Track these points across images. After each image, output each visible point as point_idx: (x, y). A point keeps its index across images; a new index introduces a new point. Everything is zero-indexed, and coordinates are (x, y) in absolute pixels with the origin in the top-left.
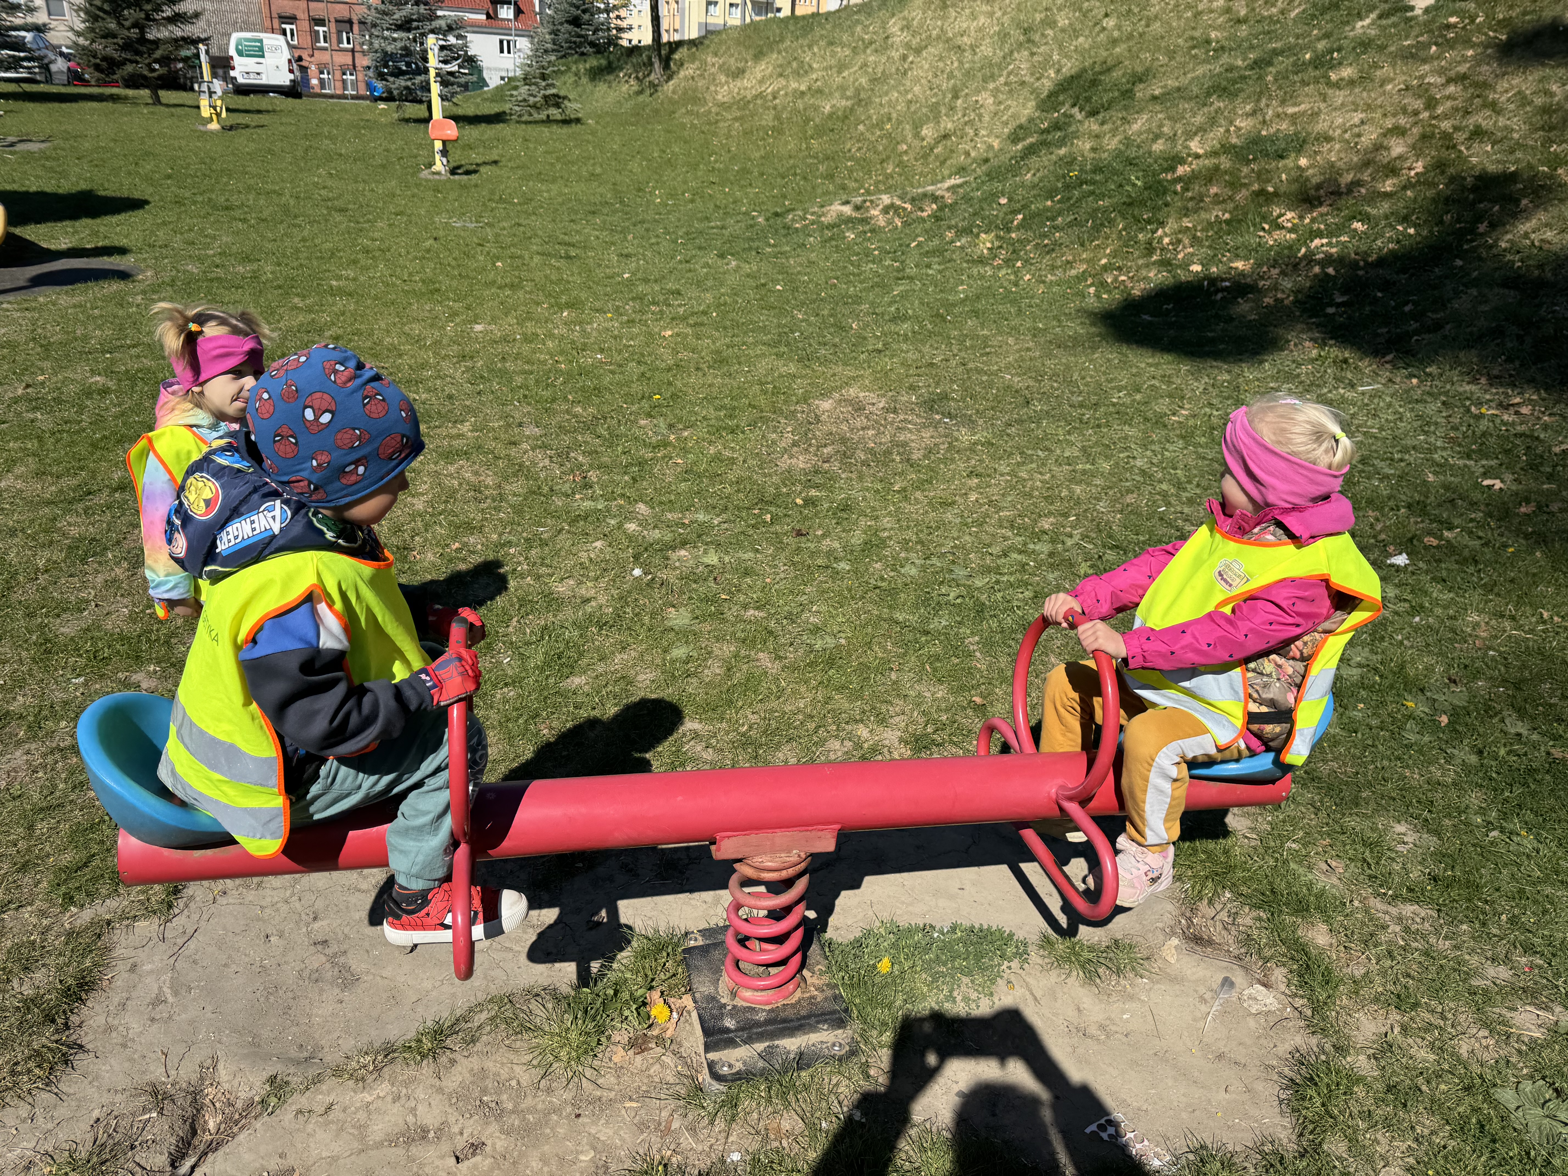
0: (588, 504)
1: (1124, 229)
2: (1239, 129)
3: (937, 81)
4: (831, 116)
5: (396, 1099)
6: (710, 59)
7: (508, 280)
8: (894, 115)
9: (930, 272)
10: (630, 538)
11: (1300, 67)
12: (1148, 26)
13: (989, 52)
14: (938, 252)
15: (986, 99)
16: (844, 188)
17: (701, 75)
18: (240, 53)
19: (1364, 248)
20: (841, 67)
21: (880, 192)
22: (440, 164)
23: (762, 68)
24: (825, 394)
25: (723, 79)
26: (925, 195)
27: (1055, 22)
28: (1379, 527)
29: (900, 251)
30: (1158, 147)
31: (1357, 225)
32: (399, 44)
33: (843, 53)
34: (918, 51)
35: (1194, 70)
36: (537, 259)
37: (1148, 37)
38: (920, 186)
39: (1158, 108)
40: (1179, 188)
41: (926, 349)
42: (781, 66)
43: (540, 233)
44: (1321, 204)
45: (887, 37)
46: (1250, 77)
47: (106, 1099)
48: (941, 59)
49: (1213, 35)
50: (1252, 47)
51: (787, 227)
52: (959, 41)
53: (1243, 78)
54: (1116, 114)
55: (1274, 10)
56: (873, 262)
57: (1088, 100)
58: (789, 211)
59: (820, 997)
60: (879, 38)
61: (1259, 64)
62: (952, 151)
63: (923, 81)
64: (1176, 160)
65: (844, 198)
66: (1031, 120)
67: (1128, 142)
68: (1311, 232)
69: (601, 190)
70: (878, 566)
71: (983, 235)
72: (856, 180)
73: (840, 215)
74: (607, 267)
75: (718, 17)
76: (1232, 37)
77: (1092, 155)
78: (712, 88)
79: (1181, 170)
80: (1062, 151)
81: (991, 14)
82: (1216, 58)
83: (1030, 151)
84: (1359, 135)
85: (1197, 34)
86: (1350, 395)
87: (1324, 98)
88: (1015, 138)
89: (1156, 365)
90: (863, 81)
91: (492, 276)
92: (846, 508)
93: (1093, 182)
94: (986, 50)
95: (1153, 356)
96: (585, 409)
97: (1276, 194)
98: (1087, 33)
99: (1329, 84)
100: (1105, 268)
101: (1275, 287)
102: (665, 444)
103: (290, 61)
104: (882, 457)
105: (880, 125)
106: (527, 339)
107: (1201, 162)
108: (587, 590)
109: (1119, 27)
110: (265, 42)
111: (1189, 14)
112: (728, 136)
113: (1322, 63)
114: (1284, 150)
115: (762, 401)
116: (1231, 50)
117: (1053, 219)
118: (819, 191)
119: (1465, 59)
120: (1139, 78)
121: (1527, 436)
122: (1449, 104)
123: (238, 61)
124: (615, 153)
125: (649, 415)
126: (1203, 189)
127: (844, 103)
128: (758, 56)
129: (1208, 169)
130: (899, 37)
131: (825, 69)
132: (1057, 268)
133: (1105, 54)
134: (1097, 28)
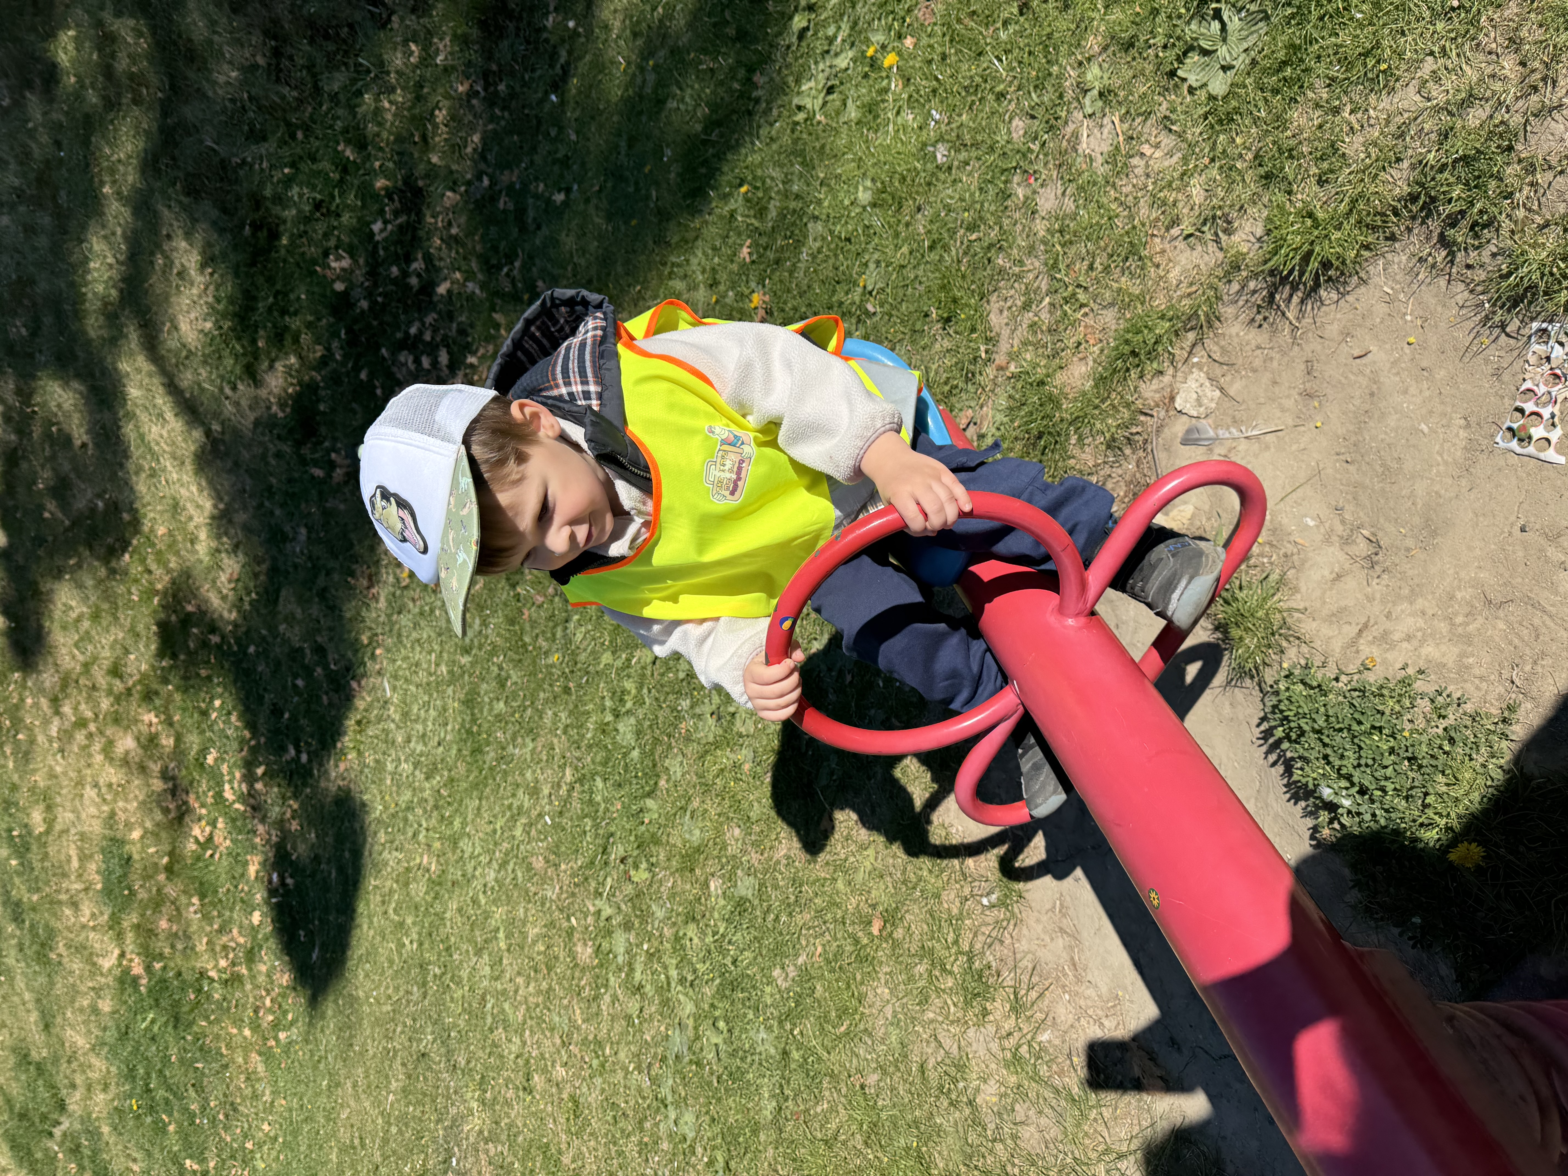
1: (207, 1018)
2: (93, 915)
11: (26, 868)
19: (235, 745)
30: (107, 1005)
31: (210, 760)
35: (19, 992)
40: (158, 966)
44: (185, 803)
46: (32, 921)
53: (32, 927)
54: (64, 1073)
57: (44, 1118)
61: (18, 915)
64: (125, 978)
67: (96, 1046)
68: (217, 803)
77: (113, 1087)
79: (138, 969)
80: (106, 1129)
87: (63, 833)
89: (370, 917)
93: (147, 1075)
95: (360, 926)
97: (171, 853)
99: (47, 832)
100: (256, 1027)
101: (280, 824)
107: (130, 948)
113: (22, 843)
114: (121, 857)
122: (83, 707)
129: (138, 935)
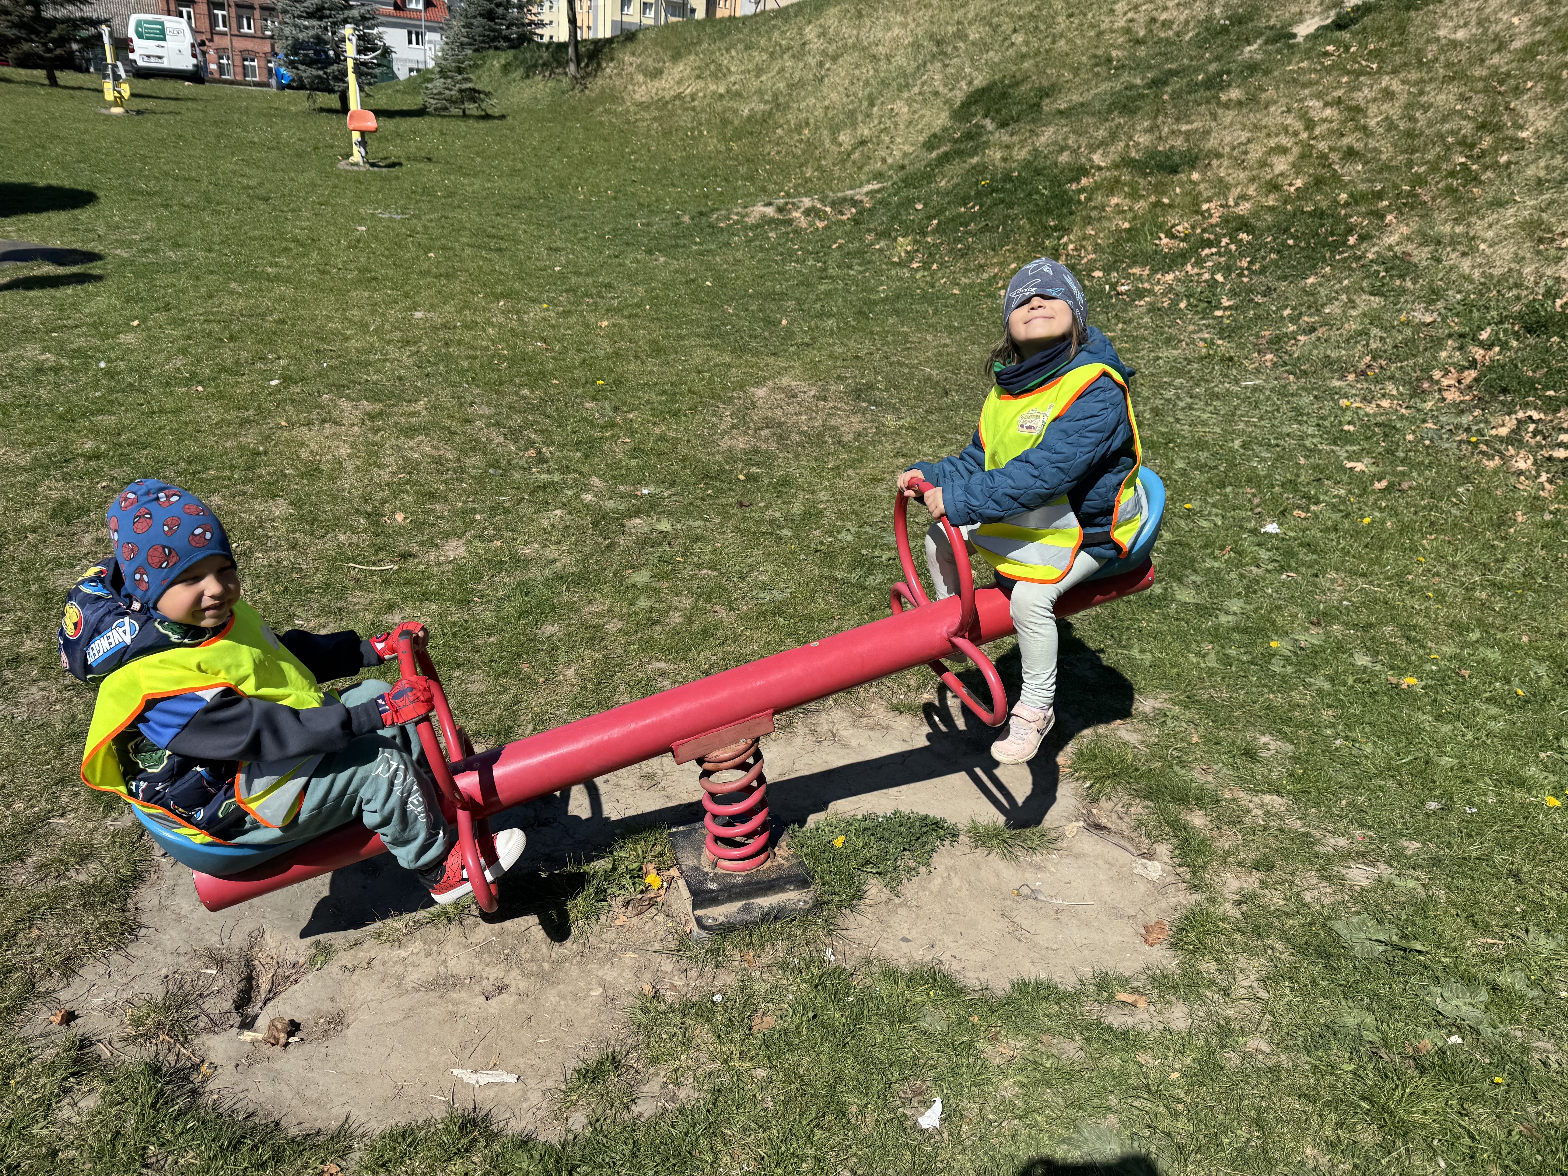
0: (545, 477)
1: (1033, 235)
2: (1138, 144)
3: (853, 89)
4: (749, 119)
5: (428, 954)
6: (627, 58)
7: (442, 271)
8: (812, 121)
9: (852, 272)
10: (587, 506)
11: (1193, 87)
12: (1054, 42)
13: (903, 62)
14: (860, 253)
15: (901, 108)
16: (764, 190)
17: (619, 74)
18: (140, 36)
20: (759, 71)
21: (799, 194)
22: (357, 155)
23: (680, 70)
24: (759, 383)
25: (641, 78)
26: (844, 200)
27: (967, 36)
28: (1256, 501)
29: (821, 251)
30: (1064, 158)
31: (1244, 236)
32: (311, 33)
33: (759, 57)
34: (835, 59)
35: (1096, 87)
36: (468, 251)
37: (1054, 54)
38: (839, 190)
39: (1063, 121)
40: (1082, 197)
41: (852, 344)
42: (699, 68)
43: (468, 225)
44: (1211, 216)
45: (804, 44)
46: (1148, 95)
47: (170, 960)
48: (857, 66)
49: (1114, 53)
50: (1150, 67)
51: (711, 226)
52: (874, 50)
53: (1142, 96)
54: (1025, 127)
55: (1171, 33)
56: (797, 261)
57: (998, 111)
58: (713, 210)
59: (786, 864)
60: (796, 44)
61: (1157, 83)
62: (869, 158)
63: (840, 88)
64: (1081, 171)
65: (767, 199)
66: (945, 129)
67: (1036, 151)
68: (1202, 241)
69: (524, 185)
70: (817, 533)
71: (900, 239)
72: (776, 183)
73: (763, 216)
74: (537, 259)
75: (633, 16)
76: (1132, 57)
77: (1003, 165)
78: (630, 87)
79: (1085, 181)
80: (975, 160)
81: (904, 25)
82: (1116, 76)
83: (945, 158)
84: (1246, 153)
85: (1100, 52)
86: (1235, 389)
87: (1214, 117)
88: (929, 145)
90: (781, 85)
91: (425, 266)
92: (785, 482)
93: (1003, 190)
94: (900, 60)
96: (532, 392)
97: (1170, 206)
98: (996, 47)
99: (1219, 103)
102: (613, 425)
103: (193, 46)
104: (816, 439)
105: (799, 129)
106: (467, 326)
107: (1103, 174)
108: (552, 552)
109: (1027, 43)
110: (167, 25)
111: (1092, 34)
112: (648, 136)
113: (1215, 83)
114: (1178, 165)
115: (699, 387)
116: (1131, 68)
117: (966, 225)
118: (740, 192)
119: (1339, 85)
120: (1045, 93)
121: (1386, 426)
122: (1326, 126)
123: (137, 43)
124: (534, 149)
125: (594, 399)
126: (1105, 199)
127: (762, 106)
128: (676, 57)
129: (1110, 181)
130: (817, 45)
131: (743, 72)
132: (970, 271)
133: (1014, 68)
134: (1006, 44)
